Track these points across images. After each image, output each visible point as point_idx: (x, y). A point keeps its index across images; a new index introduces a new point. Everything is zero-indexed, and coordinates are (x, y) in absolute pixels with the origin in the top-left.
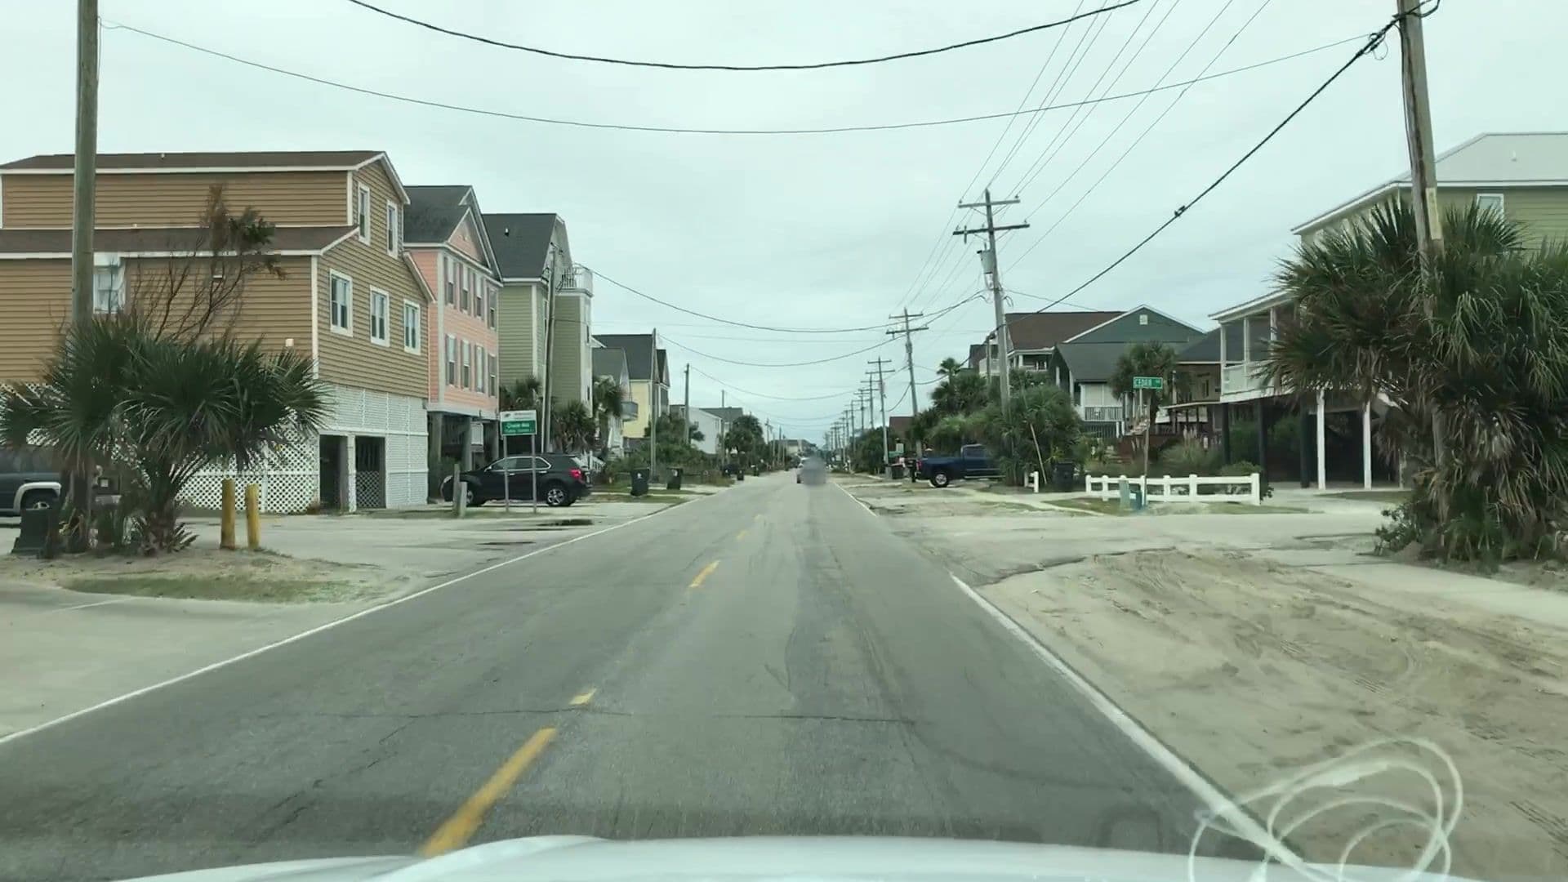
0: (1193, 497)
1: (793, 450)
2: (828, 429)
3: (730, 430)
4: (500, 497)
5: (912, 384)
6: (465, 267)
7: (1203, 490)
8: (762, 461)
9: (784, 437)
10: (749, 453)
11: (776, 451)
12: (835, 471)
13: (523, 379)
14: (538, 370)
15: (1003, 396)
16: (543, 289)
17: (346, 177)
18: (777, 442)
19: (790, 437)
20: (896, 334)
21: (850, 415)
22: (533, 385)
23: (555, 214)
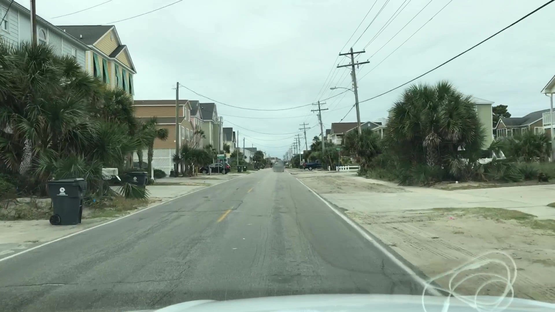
0: (349, 170)
1: (273, 161)
2: (284, 154)
3: (254, 155)
4: (207, 172)
5: (306, 143)
6: (198, 120)
7: (350, 168)
8: (263, 165)
9: (270, 157)
10: (260, 162)
11: (268, 161)
12: (286, 167)
13: (208, 144)
14: (211, 142)
15: (323, 148)
16: (212, 123)
17: (183, 107)
18: (268, 159)
19: (272, 157)
20: (302, 130)
21: (291, 150)
22: (211, 146)
23: (214, 103)
